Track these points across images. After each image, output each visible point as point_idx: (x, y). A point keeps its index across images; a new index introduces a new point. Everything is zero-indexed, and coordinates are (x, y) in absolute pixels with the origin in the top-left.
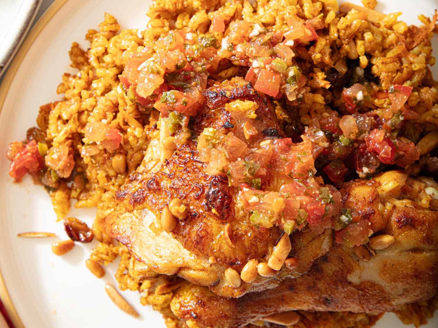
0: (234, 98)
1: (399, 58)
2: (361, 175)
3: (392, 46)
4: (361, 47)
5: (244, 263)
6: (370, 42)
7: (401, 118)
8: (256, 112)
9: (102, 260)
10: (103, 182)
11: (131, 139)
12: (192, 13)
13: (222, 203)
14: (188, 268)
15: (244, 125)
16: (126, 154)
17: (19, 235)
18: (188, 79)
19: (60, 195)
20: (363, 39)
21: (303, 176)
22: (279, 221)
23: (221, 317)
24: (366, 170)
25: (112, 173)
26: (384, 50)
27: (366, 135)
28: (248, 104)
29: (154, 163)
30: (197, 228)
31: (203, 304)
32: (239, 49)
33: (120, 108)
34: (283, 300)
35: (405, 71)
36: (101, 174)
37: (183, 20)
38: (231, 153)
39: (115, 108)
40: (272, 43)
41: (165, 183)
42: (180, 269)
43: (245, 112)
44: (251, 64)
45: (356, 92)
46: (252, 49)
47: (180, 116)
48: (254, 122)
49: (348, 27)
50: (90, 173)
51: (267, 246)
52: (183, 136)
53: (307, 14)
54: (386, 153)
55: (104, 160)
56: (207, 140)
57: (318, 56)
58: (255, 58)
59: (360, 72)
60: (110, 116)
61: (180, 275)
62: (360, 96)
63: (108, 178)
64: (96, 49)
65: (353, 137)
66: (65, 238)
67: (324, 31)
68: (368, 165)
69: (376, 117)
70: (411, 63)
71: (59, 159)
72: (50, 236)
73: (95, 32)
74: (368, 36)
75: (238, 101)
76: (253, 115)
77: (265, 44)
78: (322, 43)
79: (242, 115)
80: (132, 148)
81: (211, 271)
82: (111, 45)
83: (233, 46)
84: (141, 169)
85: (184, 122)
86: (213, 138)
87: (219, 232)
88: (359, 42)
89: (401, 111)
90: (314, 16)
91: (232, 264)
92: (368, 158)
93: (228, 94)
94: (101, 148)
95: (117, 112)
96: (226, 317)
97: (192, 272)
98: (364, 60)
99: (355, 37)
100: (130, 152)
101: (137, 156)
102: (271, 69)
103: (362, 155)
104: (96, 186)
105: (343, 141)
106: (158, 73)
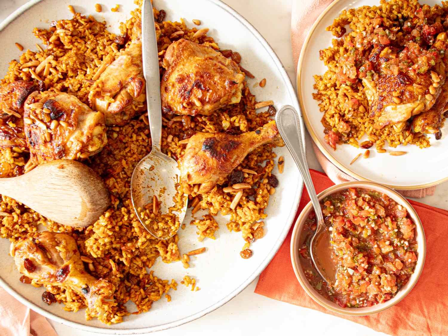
0: (380, 52)
1: (408, 6)
2: (431, 44)
3: (402, 4)
4: (395, 13)
5: (428, 90)
6: (396, 8)
7: (426, 19)
8: (390, 49)
9: (381, 146)
10: (361, 121)
11: (359, 98)
12: (338, 51)
13: (407, 79)
14: (414, 109)
15: (391, 56)
16: (362, 104)
17: (351, 164)
18: (361, 62)
19: (351, 140)
20: (393, 9)
21: (420, 52)
22: (429, 63)
23: (434, 117)
24: (431, 41)
25: (362, 115)
26: (402, 8)
27: (422, 32)
28: (386, 49)
29: (373, 97)
30: (407, 94)
31: (425, 119)
32: (365, 41)
33: (347, 94)
34: (445, 97)
35: (413, 7)
36: (359, 119)
37: (337, 56)
38: (396, 64)
39: (345, 95)
40: (372, 32)
41: (385, 94)
42: (412, 112)
43: (387, 52)
44: (372, 43)
45: (407, 24)
46: (369, 38)
47: (371, 72)
48: (392, 53)
49: (387, 9)
50: (355, 123)
51: (429, 80)
52: (376, 77)
53: (372, 16)
54: (433, 30)
55: (357, 113)
56: (386, 68)
57: (388, 23)
58: (372, 39)
59: (401, 20)
60: (346, 98)
61: (413, 115)
62: (409, 24)
63: (362, 118)
64: (321, 87)
65: (419, 35)
66: (365, 150)
67: (381, 17)
68: (430, 39)
69: (419, 26)
70: (413, 4)
71: (343, 127)
72: (360, 155)
73: (315, 85)
74: (394, 7)
75: (382, 52)
76: (390, 51)
77: (370, 34)
78: (385, 20)
79: (387, 54)
80: (362, 101)
81: (421, 103)
82: (325, 81)
83: (362, 44)
84: (370, 103)
85: (373, 72)
86: (387, 65)
87: (414, 88)
88: (394, 11)
89: (424, 17)
90: (375, 16)
91: (426, 93)
92: (429, 38)
93: (377, 53)
94: (353, 110)
95: (347, 96)
96: (435, 116)
97: (416, 109)
98: (400, 15)
99: (391, 12)
100: (363, 102)
101: (366, 101)
102: (381, 36)
103: (426, 38)
104: (360, 125)
105: (418, 38)
106: (352, 66)
